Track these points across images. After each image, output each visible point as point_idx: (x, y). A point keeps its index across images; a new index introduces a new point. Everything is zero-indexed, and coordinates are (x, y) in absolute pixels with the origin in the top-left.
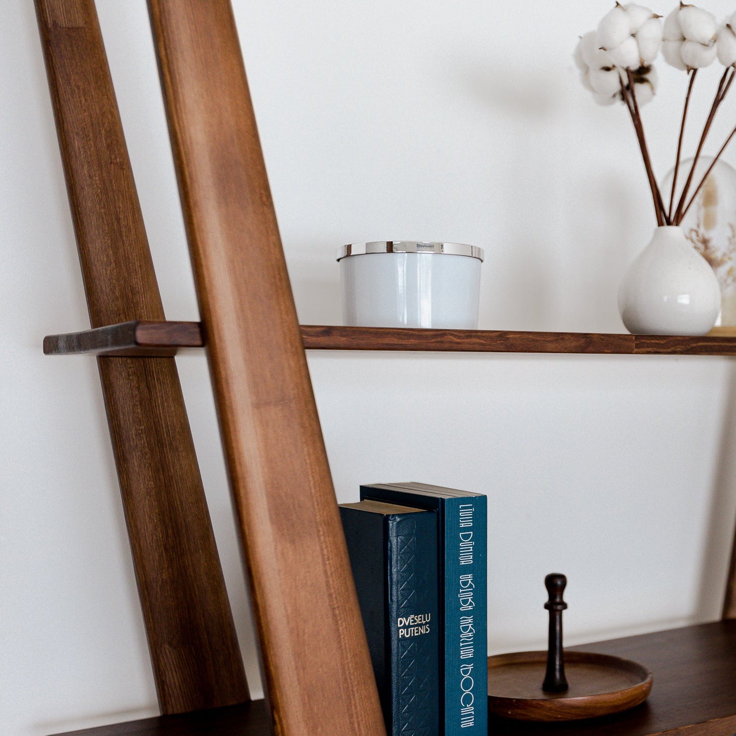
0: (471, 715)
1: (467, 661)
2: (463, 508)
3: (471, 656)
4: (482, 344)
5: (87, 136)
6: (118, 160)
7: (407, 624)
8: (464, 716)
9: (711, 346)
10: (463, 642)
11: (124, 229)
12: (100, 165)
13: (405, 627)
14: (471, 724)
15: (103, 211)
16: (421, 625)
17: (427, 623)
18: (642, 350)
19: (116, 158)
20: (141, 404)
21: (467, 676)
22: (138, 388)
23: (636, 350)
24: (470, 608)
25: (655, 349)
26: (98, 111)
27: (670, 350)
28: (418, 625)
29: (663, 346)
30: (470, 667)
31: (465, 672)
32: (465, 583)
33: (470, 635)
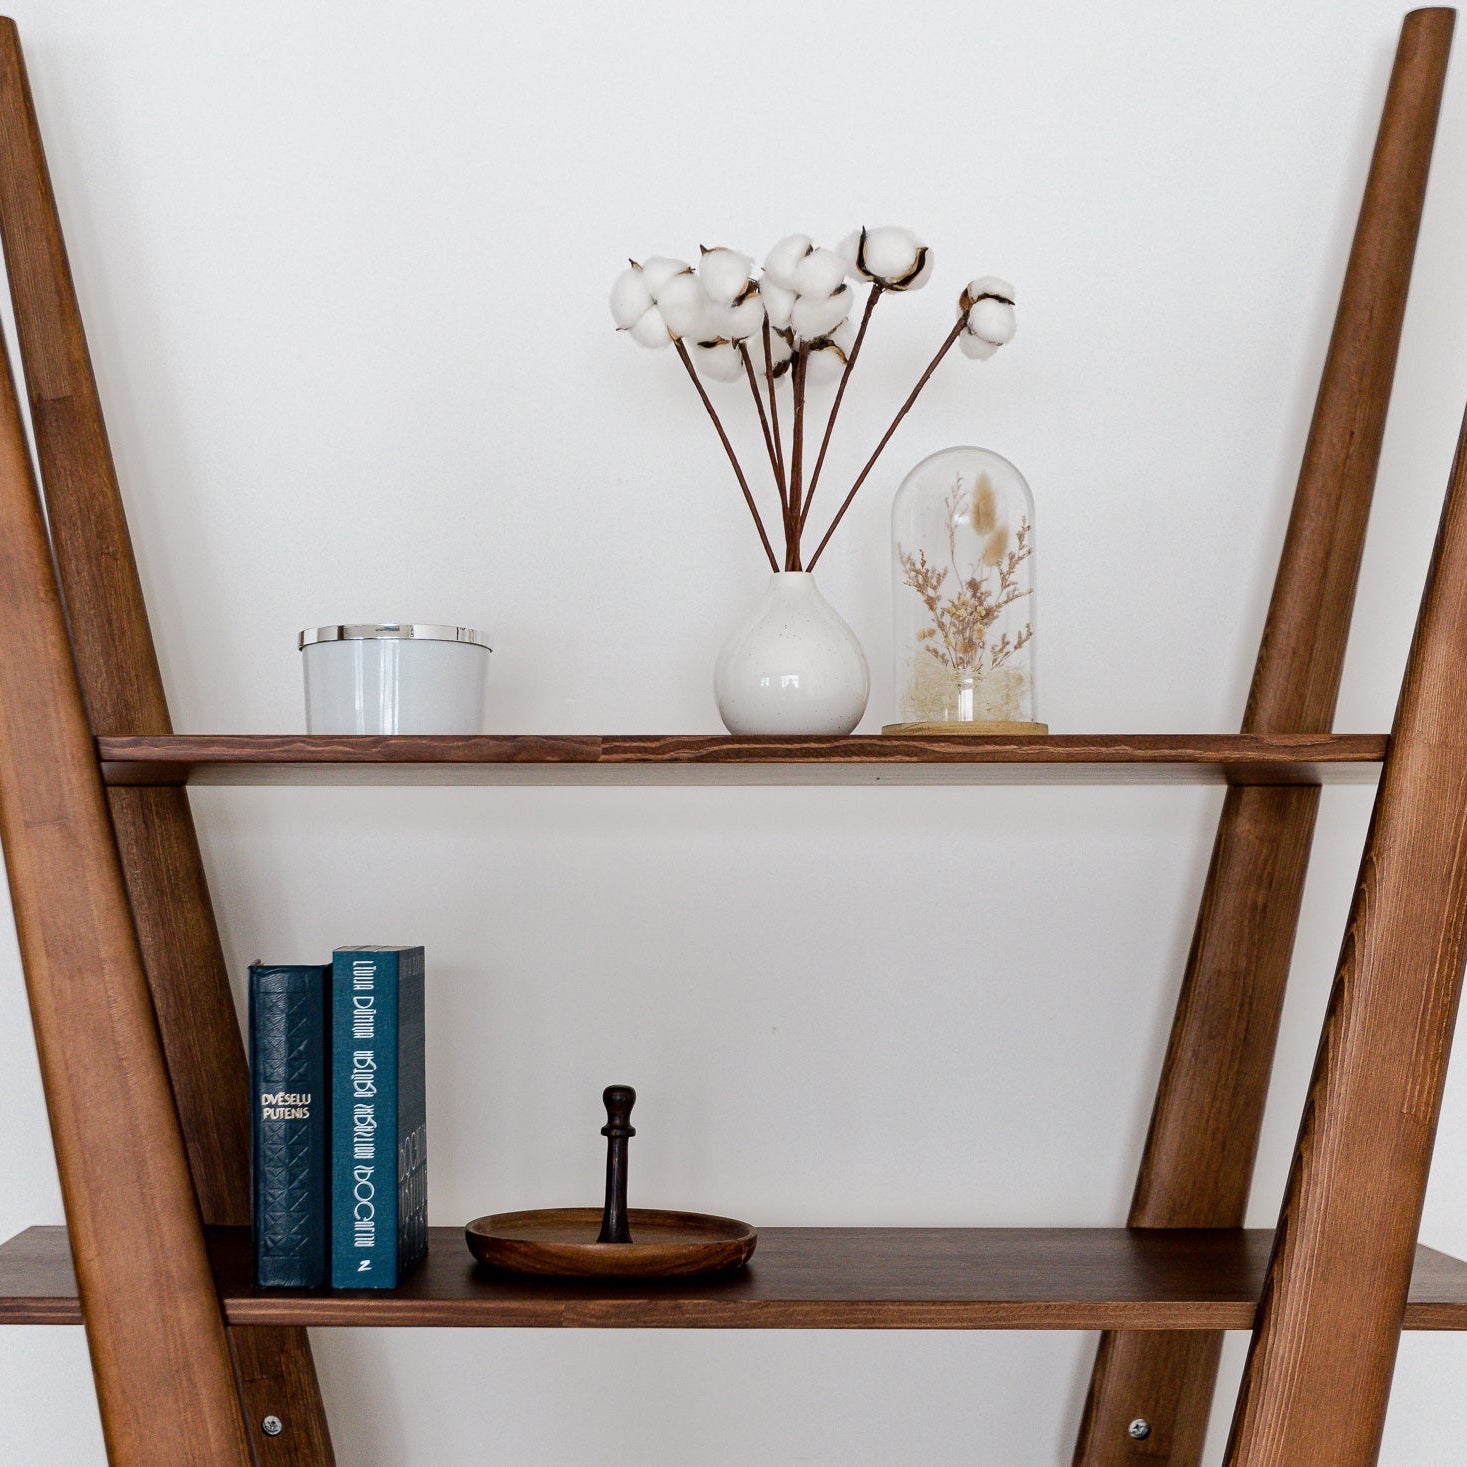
0: (369, 1232)
1: (366, 1163)
2: (358, 965)
3: (370, 1156)
4: (347, 753)
5: (75, 524)
6: (110, 549)
7: (274, 1103)
8: (360, 1232)
9: (748, 750)
10: (359, 1136)
11: (116, 632)
12: (89, 558)
13: (270, 1106)
14: (371, 1244)
15: (92, 612)
16: (295, 1107)
17: (303, 1106)
18: (615, 757)
19: (108, 548)
20: (137, 843)
21: (363, 1181)
22: (134, 824)
23: (603, 757)
24: (369, 1095)
25: (640, 756)
26: (87, 494)
27: (666, 756)
28: (289, 1106)
29: (653, 751)
30: (369, 1171)
31: (362, 1176)
32: (362, 1062)
33: (370, 1129)
